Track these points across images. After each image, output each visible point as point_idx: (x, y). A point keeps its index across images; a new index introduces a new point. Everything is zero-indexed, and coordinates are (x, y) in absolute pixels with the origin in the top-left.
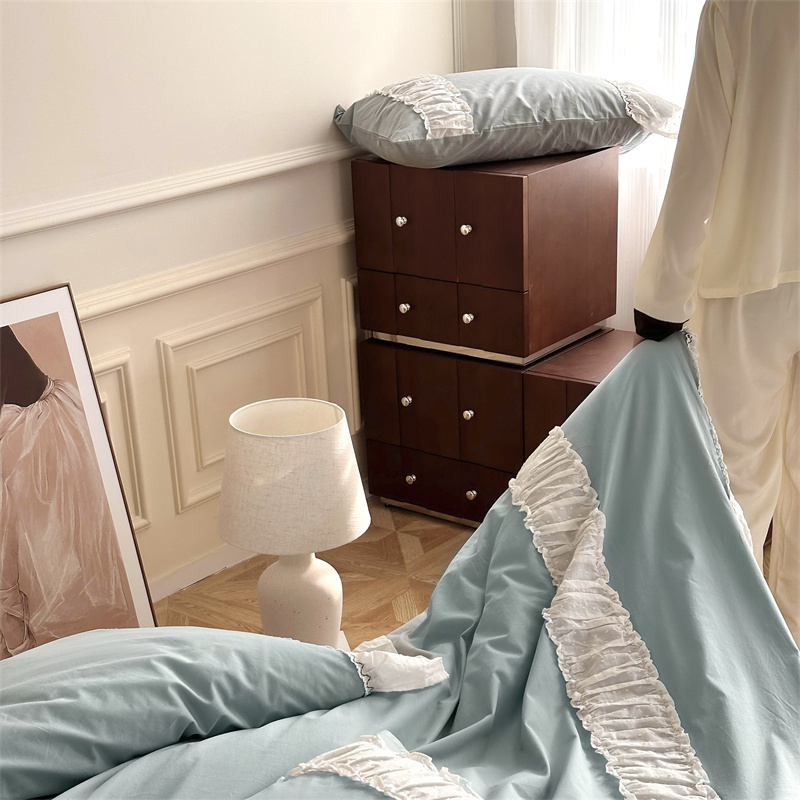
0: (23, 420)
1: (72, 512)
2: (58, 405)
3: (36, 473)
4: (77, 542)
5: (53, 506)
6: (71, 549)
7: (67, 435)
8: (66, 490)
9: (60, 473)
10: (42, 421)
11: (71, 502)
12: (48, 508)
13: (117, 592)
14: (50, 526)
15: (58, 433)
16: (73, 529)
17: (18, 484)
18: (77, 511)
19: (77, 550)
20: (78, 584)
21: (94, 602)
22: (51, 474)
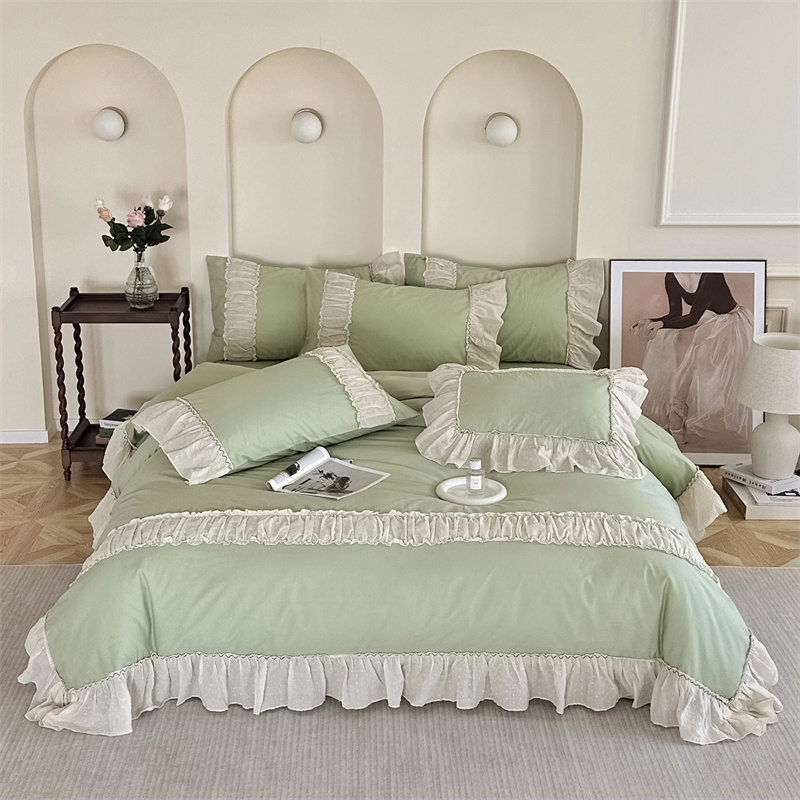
0: (715, 321)
1: (729, 376)
2: (738, 319)
3: (714, 349)
4: (726, 392)
5: (718, 368)
6: (723, 393)
7: (739, 336)
8: (728, 363)
9: (728, 353)
10: (726, 324)
11: (730, 370)
12: (715, 369)
13: (744, 427)
14: (713, 378)
15: (734, 333)
16: (726, 384)
17: (701, 351)
18: (732, 376)
19: (725, 396)
20: (721, 413)
21: (727, 427)
22: (723, 351)
